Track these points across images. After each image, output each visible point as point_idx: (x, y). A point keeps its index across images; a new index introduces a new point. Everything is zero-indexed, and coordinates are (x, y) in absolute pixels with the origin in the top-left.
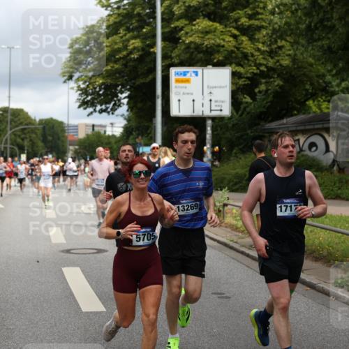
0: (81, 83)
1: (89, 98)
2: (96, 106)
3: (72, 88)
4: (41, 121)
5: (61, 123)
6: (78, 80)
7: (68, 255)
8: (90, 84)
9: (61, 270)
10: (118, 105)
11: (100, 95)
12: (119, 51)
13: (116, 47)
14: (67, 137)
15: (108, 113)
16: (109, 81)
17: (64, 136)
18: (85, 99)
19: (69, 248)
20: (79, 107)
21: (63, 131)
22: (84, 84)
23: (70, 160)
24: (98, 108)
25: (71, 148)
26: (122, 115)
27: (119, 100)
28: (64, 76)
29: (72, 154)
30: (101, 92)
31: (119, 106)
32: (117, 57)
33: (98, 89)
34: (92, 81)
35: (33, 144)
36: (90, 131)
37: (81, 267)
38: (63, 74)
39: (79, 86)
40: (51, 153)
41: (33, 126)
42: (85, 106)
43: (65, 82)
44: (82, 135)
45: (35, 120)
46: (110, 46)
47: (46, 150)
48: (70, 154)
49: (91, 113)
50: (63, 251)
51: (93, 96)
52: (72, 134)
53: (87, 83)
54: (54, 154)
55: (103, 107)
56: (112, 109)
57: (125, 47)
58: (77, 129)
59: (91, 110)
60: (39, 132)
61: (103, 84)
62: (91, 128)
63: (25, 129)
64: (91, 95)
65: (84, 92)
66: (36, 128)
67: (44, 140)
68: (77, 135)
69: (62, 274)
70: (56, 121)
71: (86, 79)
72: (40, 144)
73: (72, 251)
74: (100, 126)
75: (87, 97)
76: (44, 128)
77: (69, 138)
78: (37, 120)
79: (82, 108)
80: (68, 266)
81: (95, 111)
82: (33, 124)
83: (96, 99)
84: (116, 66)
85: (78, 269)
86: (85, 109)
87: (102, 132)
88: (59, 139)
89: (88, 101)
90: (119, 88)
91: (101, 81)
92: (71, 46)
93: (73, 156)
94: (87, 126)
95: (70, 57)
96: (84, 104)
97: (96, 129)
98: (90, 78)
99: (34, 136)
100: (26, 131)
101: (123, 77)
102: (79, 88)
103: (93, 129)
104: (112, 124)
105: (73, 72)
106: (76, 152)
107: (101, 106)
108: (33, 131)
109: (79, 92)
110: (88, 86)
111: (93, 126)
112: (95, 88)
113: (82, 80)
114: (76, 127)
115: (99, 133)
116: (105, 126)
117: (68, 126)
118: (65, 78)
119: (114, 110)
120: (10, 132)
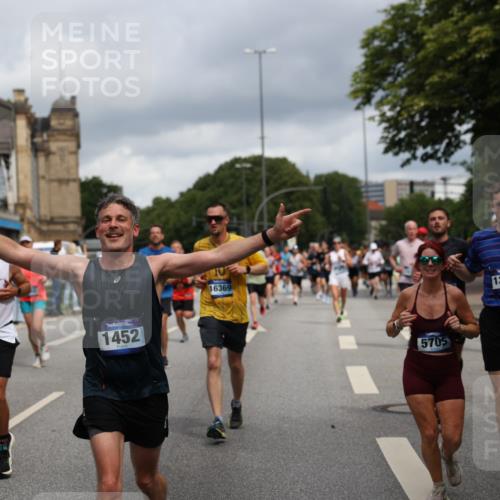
0: (386, 108)
1: (403, 134)
2: (415, 149)
3: (372, 118)
4: (319, 178)
5: (354, 181)
6: (381, 103)
7: (385, 415)
8: (402, 109)
9: (376, 442)
10: (455, 145)
11: (421, 129)
12: (452, 47)
13: (446, 40)
14: (364, 206)
15: (439, 160)
16: (437, 103)
17: (360, 204)
18: (395, 136)
19: (385, 403)
20: (386, 151)
21: (358, 194)
22: (391, 109)
23: (374, 246)
24: (420, 152)
25: (374, 224)
26: (463, 163)
27: (457, 137)
28: (356, 97)
29: (376, 235)
30: (423, 124)
31: (458, 146)
32: (450, 58)
33: (417, 119)
34: (406, 104)
36: (405, 193)
37: (408, 438)
38: (354, 94)
39: (383, 115)
40: (339, 235)
41: (305, 189)
42: (396, 149)
43: (358, 108)
44: (391, 200)
45: (308, 177)
46: (434, 40)
47: (331, 229)
48: (373, 235)
50: (375, 409)
51: (409, 131)
52: (374, 199)
53: (398, 109)
54: (345, 236)
55: (429, 150)
56: (444, 153)
57: (464, 40)
58: (382, 191)
59: (406, 155)
61: (426, 108)
62: (408, 188)
63: (291, 193)
64: (405, 129)
65: (393, 124)
66: (310, 192)
67: (326, 211)
68: (383, 201)
69: (378, 449)
70: (344, 177)
71: (395, 101)
72: (320, 219)
73: (390, 409)
74: (425, 183)
75: (399, 132)
76: (324, 191)
77: (371, 207)
78: (312, 176)
79: (390, 154)
80: (386, 435)
81: (414, 157)
82: (306, 185)
83: (415, 136)
84: (449, 76)
85: (405, 441)
86: (396, 154)
87: (428, 195)
88: (351, 208)
89: (401, 140)
90: (456, 115)
91: (422, 104)
92: (366, 44)
93: (378, 239)
94: (399, 183)
95: (366, 63)
96: (394, 146)
97: (417, 189)
98: (403, 99)
100: (293, 197)
101: (462, 94)
102: (383, 118)
103: (412, 190)
104: (445, 180)
105: (371, 90)
106: (383, 231)
107: (425, 147)
108: (305, 196)
109: (384, 125)
110: (399, 113)
111: (412, 184)
112: (413, 117)
113: (388, 103)
114: (381, 187)
115: (422, 196)
116: (432, 184)
117: (367, 185)
118: (359, 100)
119: (448, 153)
120: (266, 200)
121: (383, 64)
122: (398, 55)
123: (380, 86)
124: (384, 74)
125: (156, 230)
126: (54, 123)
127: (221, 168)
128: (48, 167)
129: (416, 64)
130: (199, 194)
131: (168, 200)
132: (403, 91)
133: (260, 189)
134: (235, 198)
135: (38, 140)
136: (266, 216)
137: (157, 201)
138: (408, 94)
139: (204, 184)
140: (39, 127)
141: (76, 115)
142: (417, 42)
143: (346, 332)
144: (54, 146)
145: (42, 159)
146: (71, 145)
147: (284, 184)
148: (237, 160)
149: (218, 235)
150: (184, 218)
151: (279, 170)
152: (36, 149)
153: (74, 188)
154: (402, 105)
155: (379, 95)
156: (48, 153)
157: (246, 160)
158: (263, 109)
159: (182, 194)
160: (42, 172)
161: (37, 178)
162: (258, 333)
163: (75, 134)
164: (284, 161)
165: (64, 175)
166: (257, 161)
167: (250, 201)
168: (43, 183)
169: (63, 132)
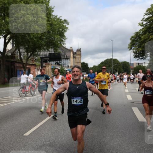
0: (134, 50)
1: (137, 55)
3: (132, 52)
4: (122, 62)
5: (128, 63)
6: (133, 49)
11: (141, 54)
13: (145, 38)
14: (130, 67)
15: (144, 59)
17: (129, 67)
20: (134, 58)
21: (129, 65)
23: (132, 74)
24: (140, 58)
25: (132, 70)
33: (140, 52)
35: (120, 69)
36: (137, 65)
38: (129, 48)
39: (134, 51)
40: (125, 72)
43: (129, 50)
44: (135, 66)
46: (143, 38)
48: (131, 72)
49: (138, 59)
50: (132, 102)
55: (142, 57)
57: (149, 38)
59: (138, 58)
60: (122, 66)
61: (141, 50)
63: (117, 65)
65: (136, 53)
67: (123, 68)
68: (133, 66)
69: (132, 109)
70: (127, 62)
72: (122, 69)
73: (134, 102)
74: (141, 63)
76: (123, 64)
78: (121, 62)
79: (135, 58)
80: (134, 107)
81: (139, 59)
83: (139, 55)
85: (137, 108)
86: (136, 58)
87: (141, 65)
88: (128, 68)
92: (131, 39)
94: (136, 63)
96: (135, 57)
97: (139, 64)
98: (137, 49)
99: (120, 67)
104: (144, 63)
106: (133, 71)
108: (120, 65)
109: (134, 53)
110: (137, 51)
111: (139, 63)
114: (133, 64)
115: (140, 66)
117: (131, 63)
120: (113, 66)
121: (134, 42)
122: (137, 41)
123: (133, 46)
124: (134, 44)
125: (91, 70)
126: (77, 53)
127: (105, 61)
128: (76, 60)
129: (140, 42)
130: (101, 65)
131: (96, 66)
132: (137, 47)
133: (112, 64)
134: (108, 65)
135: (74, 56)
136: (113, 69)
137: (94, 66)
138: (138, 48)
139: (102, 63)
140: (74, 54)
141: (81, 52)
142: (140, 38)
143: (127, 89)
144: (77, 57)
145: (75, 59)
146: (80, 57)
147: (116, 63)
148: (108, 59)
149: (105, 72)
150: (99, 69)
151: (115, 61)
152: (74, 57)
153: (80, 64)
154: (137, 50)
155: (133, 48)
156: (76, 58)
157: (109, 59)
158: (112, 50)
159: (98, 65)
160: (75, 61)
161: (74, 62)
162: (111, 89)
163: (80, 55)
164: (116, 59)
165: (78, 62)
166: (111, 59)
167: (110, 66)
168: (75, 63)
169: (78, 54)
